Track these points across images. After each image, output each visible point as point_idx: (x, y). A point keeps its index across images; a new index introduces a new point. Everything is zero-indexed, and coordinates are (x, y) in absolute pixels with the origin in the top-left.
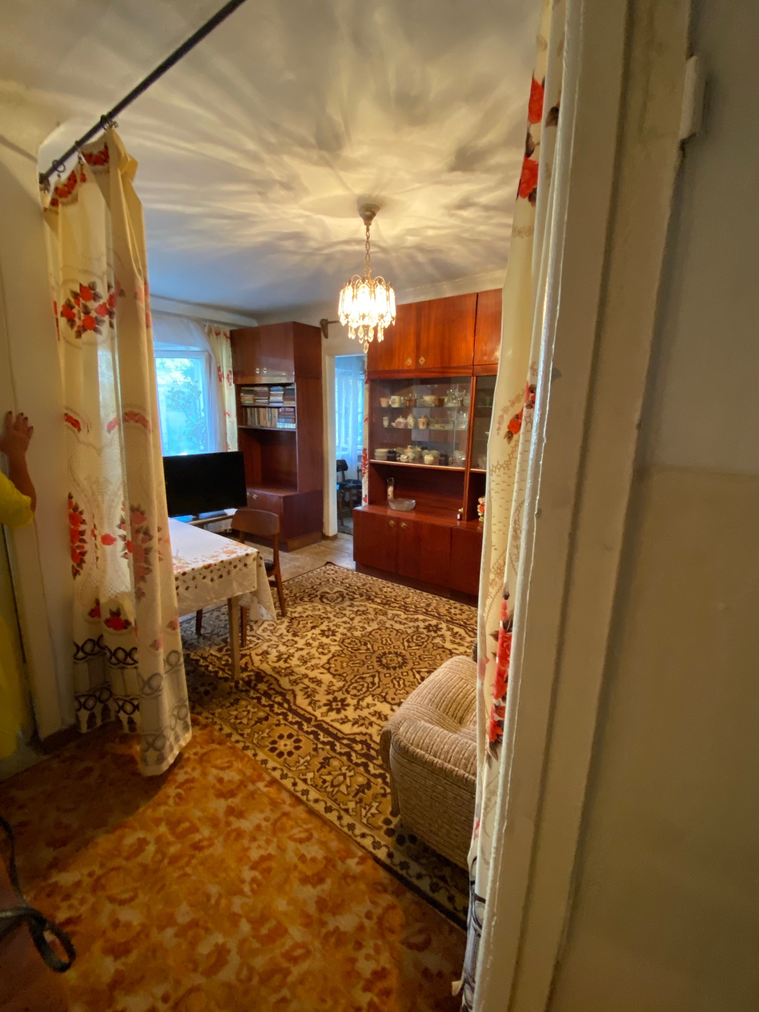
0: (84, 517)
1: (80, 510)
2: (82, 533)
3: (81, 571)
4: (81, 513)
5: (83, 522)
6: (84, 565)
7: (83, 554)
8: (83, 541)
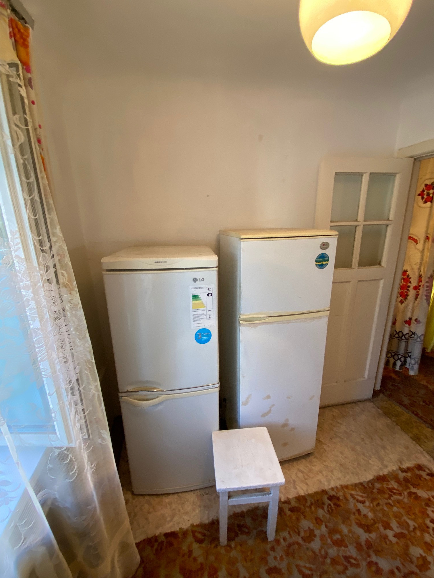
0: (411, 280)
1: (410, 277)
2: (409, 287)
3: (405, 302)
4: (410, 278)
5: (410, 282)
6: (407, 300)
7: (407, 295)
8: (408, 290)
